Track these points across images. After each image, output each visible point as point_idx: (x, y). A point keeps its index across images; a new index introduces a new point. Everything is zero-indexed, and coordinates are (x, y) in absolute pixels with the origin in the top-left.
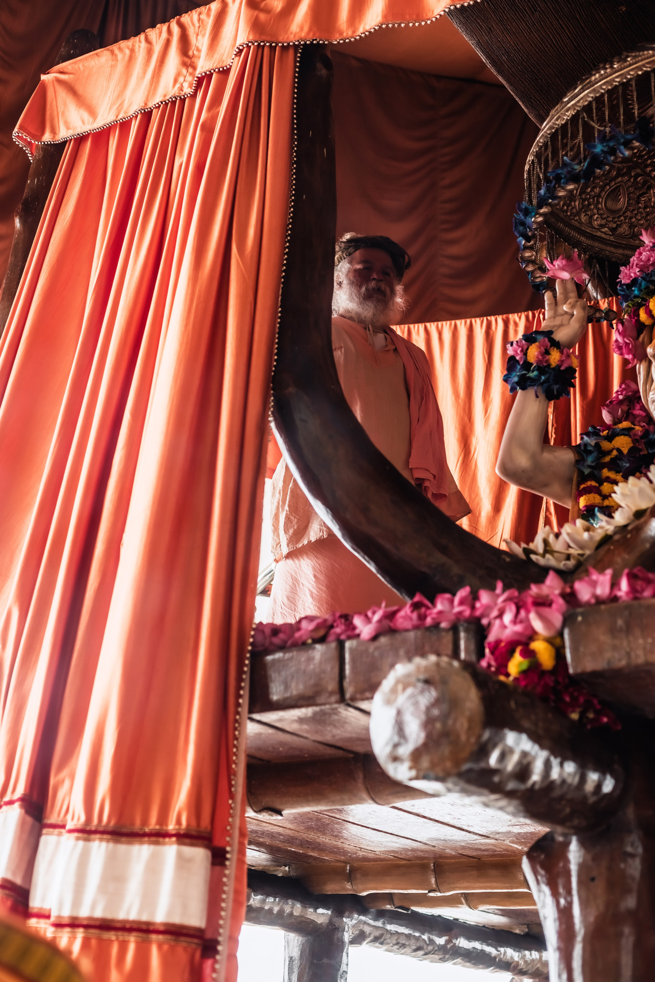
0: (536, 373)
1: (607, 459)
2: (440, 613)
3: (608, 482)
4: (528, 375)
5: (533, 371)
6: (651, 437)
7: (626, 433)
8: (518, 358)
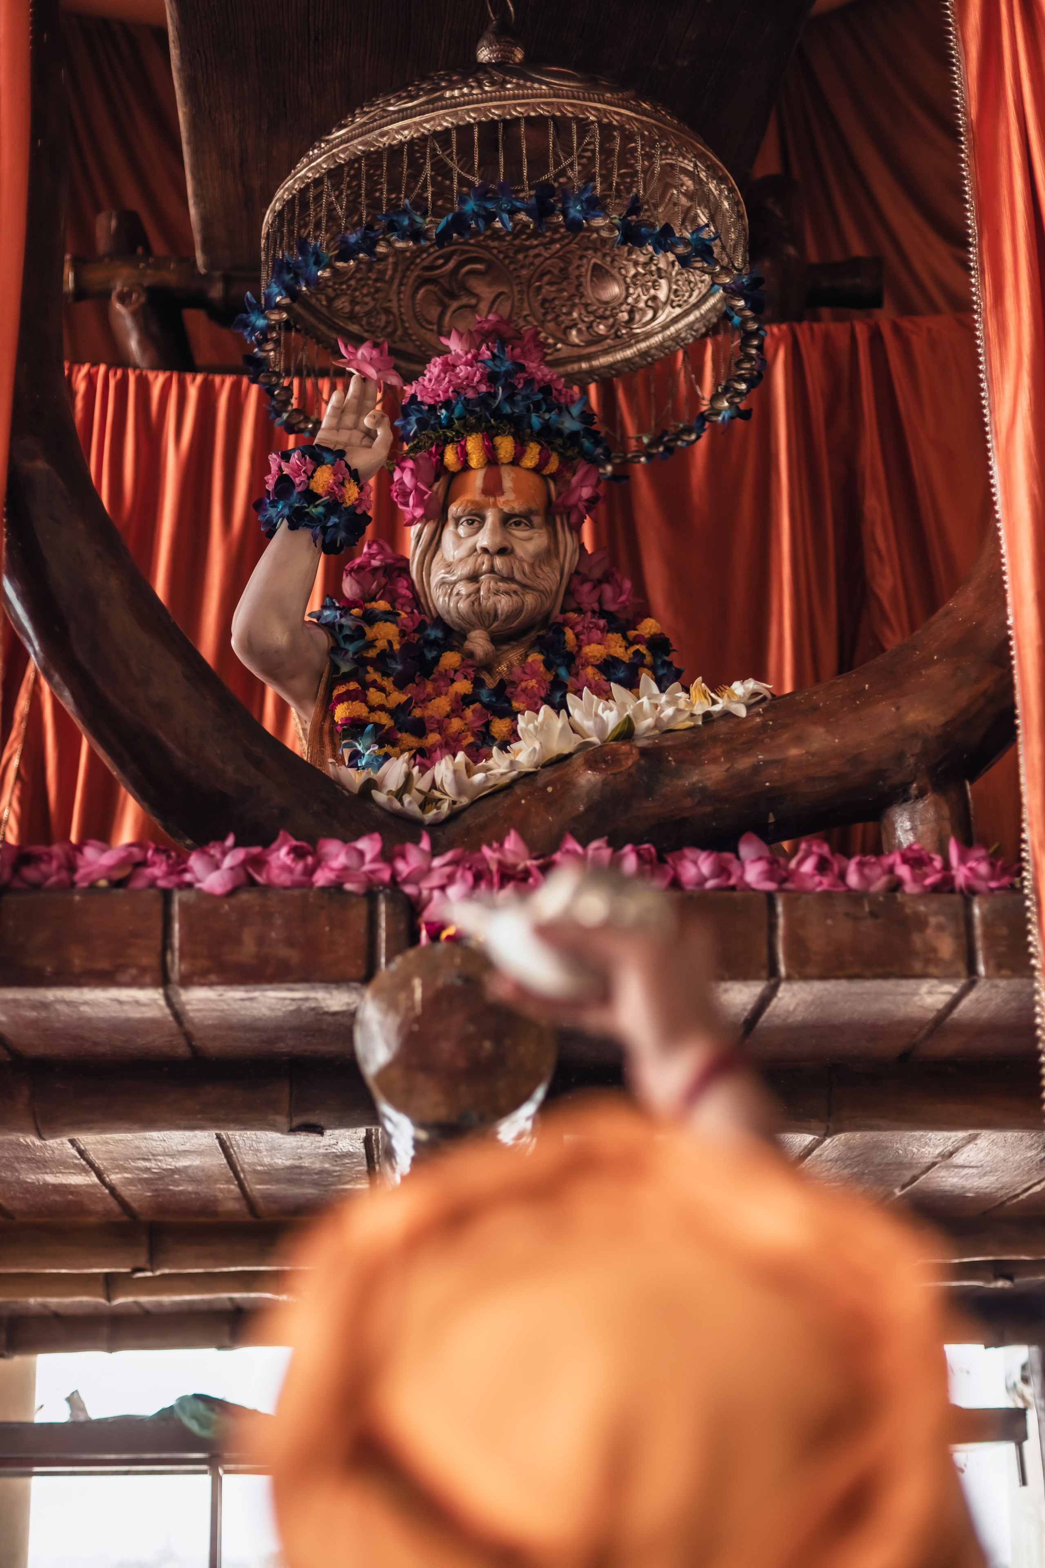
0: (320, 509)
1: (372, 653)
2: (345, 869)
3: (376, 688)
4: (307, 510)
5: (316, 507)
6: (428, 632)
7: (391, 619)
8: (297, 481)
